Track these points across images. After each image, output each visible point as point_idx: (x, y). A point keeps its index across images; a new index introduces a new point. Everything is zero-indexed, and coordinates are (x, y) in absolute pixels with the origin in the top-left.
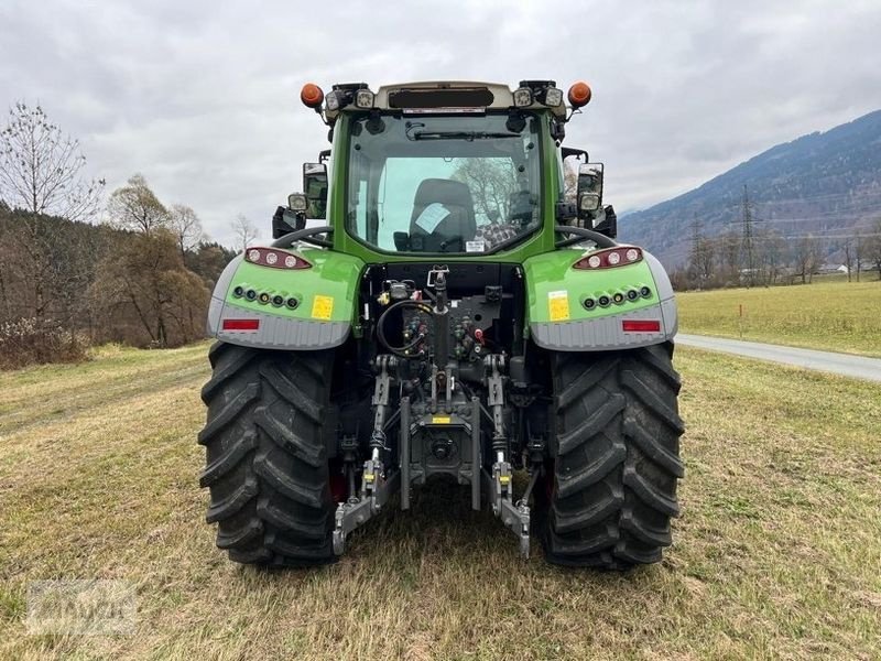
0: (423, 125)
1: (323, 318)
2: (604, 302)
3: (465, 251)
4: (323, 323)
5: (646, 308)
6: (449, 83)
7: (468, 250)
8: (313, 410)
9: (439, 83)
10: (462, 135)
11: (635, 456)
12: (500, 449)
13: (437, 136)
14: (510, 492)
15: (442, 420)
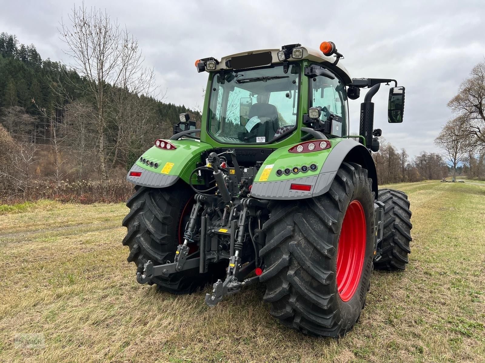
0: (243, 75)
1: (165, 173)
2: (287, 172)
3: (256, 142)
4: (164, 175)
5: (301, 178)
6: (252, 52)
7: (257, 141)
8: (160, 216)
9: (248, 53)
10: (258, 79)
11: (296, 265)
12: (237, 249)
13: (248, 80)
14: (234, 273)
15: (223, 231)
